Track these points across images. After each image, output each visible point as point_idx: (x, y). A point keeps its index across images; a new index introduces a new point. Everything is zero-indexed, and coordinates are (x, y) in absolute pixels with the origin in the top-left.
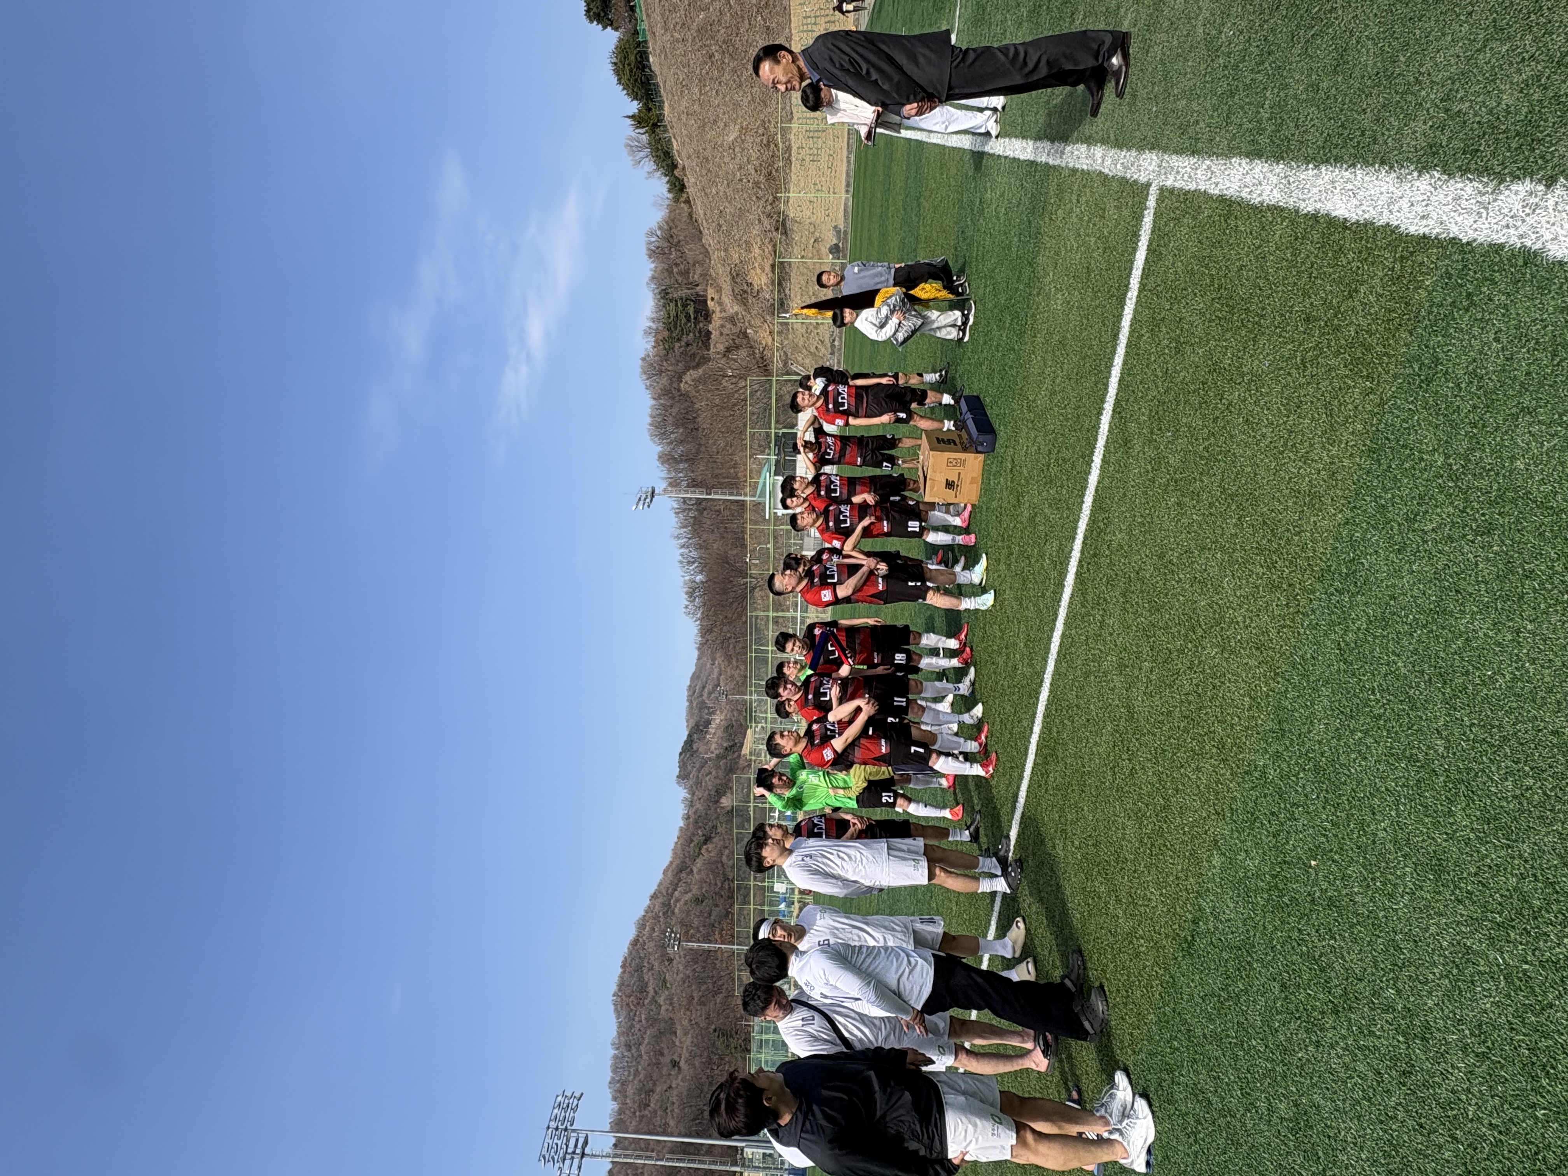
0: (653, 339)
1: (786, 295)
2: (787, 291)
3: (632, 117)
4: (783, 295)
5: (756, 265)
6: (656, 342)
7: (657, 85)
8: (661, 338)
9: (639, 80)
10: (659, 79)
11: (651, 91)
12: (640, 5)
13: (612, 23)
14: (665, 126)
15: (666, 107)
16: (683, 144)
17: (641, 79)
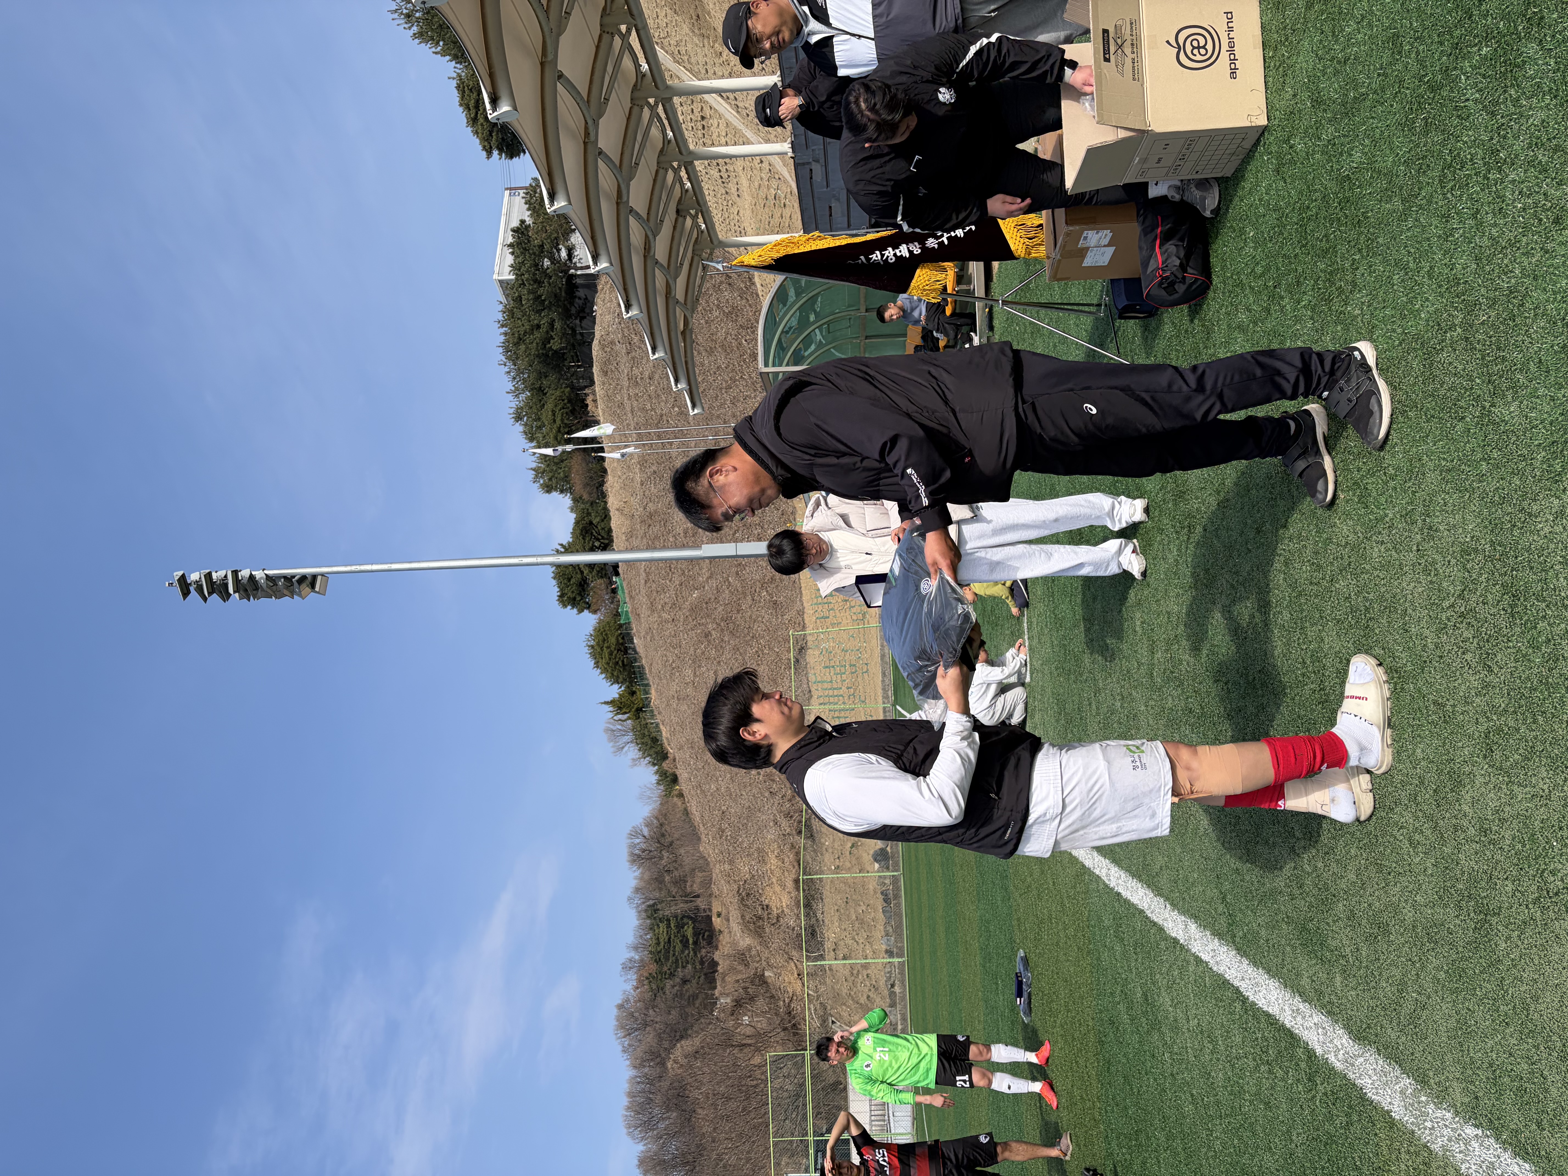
0: (635, 977)
1: (817, 920)
2: (819, 915)
3: (612, 703)
4: (813, 920)
5: (774, 880)
6: (639, 981)
7: (642, 667)
8: (646, 974)
9: (620, 663)
10: (644, 662)
11: (634, 673)
12: (622, 587)
13: (590, 606)
14: (652, 711)
15: (653, 691)
16: (673, 733)
17: (623, 661)
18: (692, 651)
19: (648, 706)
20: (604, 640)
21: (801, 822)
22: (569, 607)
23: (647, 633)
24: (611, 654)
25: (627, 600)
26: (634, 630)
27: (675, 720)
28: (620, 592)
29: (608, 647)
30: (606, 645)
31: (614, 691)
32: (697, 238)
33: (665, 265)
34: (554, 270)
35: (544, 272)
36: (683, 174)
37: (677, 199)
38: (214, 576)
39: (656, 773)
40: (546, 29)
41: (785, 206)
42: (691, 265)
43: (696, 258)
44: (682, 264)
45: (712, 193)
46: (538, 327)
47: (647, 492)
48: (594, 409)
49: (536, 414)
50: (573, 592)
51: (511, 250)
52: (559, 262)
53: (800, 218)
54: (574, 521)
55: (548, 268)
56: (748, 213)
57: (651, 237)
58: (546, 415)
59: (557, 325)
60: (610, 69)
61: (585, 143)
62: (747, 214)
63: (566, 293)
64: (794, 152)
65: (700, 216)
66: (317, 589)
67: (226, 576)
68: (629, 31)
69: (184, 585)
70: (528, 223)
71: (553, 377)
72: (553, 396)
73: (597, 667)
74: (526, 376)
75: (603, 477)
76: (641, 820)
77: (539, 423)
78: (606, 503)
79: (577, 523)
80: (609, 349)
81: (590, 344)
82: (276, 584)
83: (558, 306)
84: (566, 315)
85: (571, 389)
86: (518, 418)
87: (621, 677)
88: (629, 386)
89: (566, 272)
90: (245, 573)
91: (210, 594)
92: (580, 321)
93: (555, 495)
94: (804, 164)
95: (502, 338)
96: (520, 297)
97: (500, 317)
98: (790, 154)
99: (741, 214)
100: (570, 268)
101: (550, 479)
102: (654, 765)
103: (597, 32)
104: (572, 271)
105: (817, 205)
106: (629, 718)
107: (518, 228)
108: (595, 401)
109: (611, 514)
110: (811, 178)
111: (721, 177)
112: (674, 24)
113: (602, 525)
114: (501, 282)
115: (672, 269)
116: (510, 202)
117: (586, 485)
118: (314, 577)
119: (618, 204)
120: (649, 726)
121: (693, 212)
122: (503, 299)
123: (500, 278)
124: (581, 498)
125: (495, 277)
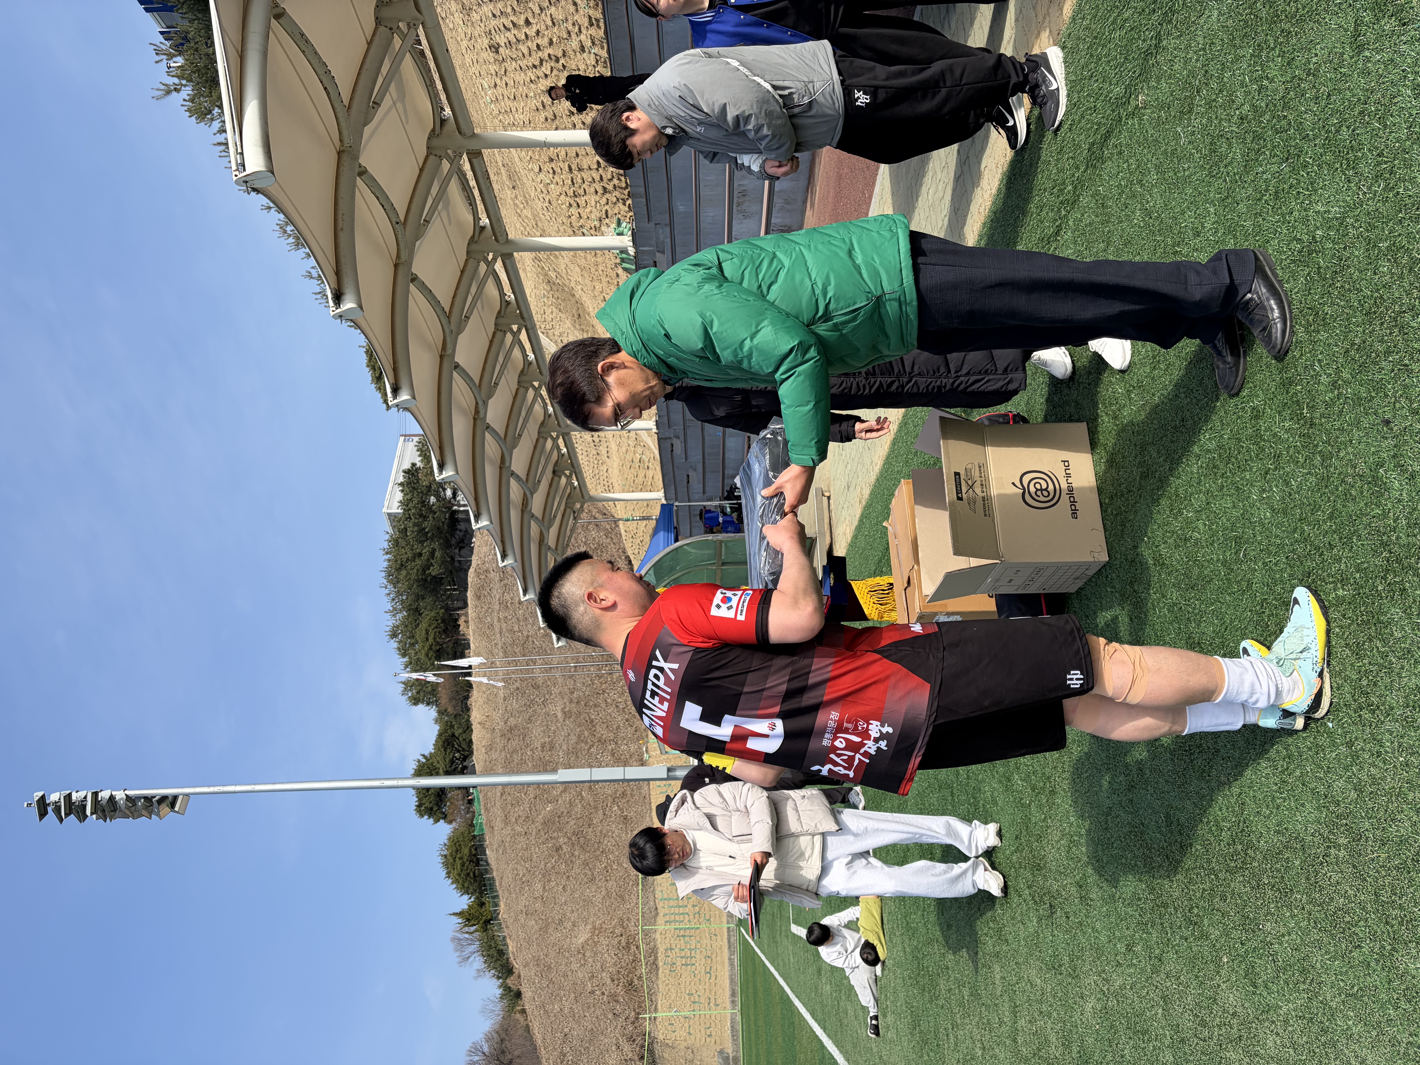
3: (461, 914)
7: (493, 879)
9: (472, 875)
10: (495, 874)
11: (485, 885)
12: (478, 799)
13: (446, 816)
14: (500, 924)
15: (502, 904)
16: (519, 949)
17: (474, 873)
18: (542, 866)
19: (496, 918)
20: (457, 851)
21: (643, 1046)
22: (426, 817)
23: (499, 846)
24: (463, 865)
25: (482, 812)
26: (487, 843)
27: (522, 935)
28: (476, 804)
29: (461, 858)
30: (458, 856)
31: (464, 902)
32: (570, 494)
33: (540, 518)
34: (439, 507)
35: (430, 508)
36: (561, 441)
37: (554, 462)
38: (75, 796)
39: (500, 987)
40: (447, 330)
41: (648, 468)
42: (563, 516)
43: (568, 510)
44: (555, 516)
45: (585, 453)
46: (420, 555)
47: (509, 707)
48: (465, 630)
49: (411, 632)
50: (430, 802)
51: (401, 488)
52: (444, 499)
53: (661, 479)
54: (437, 733)
55: (433, 505)
56: (616, 472)
57: (529, 495)
58: (420, 634)
59: (438, 554)
60: (501, 359)
61: (475, 419)
62: (614, 472)
63: (448, 526)
64: (658, 428)
65: (574, 476)
66: (177, 809)
67: (85, 797)
68: (519, 330)
69: (42, 805)
70: (418, 466)
71: (429, 599)
72: (428, 616)
73: (449, 877)
74: (404, 597)
75: (468, 691)
76: (482, 1036)
77: (413, 641)
78: (469, 716)
79: (440, 735)
80: (483, 577)
81: (466, 571)
82: (134, 805)
83: (440, 538)
84: (447, 545)
85: (446, 610)
86: (394, 635)
87: (471, 887)
88: (500, 610)
89: (450, 508)
90: (104, 795)
91: (67, 815)
92: (459, 551)
93: (421, 707)
94: (665, 439)
95: (386, 564)
96: (406, 529)
97: (386, 545)
98: (655, 430)
99: (610, 471)
100: (454, 505)
101: (418, 693)
102: (499, 978)
103: (491, 329)
104: (455, 508)
105: (676, 472)
106: (476, 931)
107: (409, 470)
108: (467, 622)
109: (473, 727)
110: (672, 451)
111: (594, 441)
112: (558, 319)
113: (464, 736)
114: (389, 515)
115: (546, 521)
116: (404, 446)
117: (451, 699)
118: (175, 798)
119: (501, 468)
120: (496, 938)
121: (567, 472)
122: (390, 530)
123: (389, 511)
124: (446, 711)
125: (385, 510)
